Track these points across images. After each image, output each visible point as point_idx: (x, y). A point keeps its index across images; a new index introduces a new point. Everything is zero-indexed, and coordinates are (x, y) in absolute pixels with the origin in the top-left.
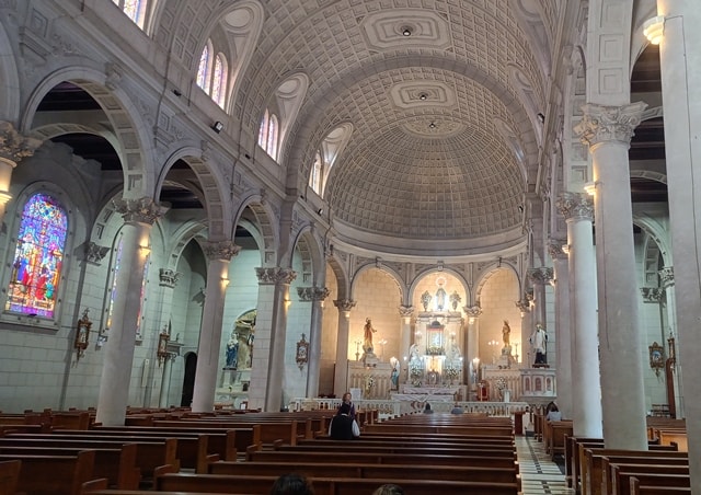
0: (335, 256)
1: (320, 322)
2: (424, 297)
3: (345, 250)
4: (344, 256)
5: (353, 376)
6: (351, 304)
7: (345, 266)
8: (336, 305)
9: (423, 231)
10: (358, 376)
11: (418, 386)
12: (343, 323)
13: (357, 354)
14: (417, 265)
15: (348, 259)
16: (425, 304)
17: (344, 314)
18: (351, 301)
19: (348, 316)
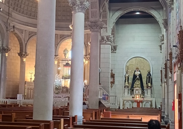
0: (16, 31)
1: (5, 63)
2: (64, 51)
3: (21, 28)
4: (22, 31)
5: (28, 89)
6: (26, 55)
7: (22, 36)
8: (19, 55)
9: (64, 18)
10: (31, 89)
11: (57, 94)
12: (23, 63)
13: (31, 79)
14: (60, 35)
15: (24, 32)
16: (65, 54)
17: (23, 59)
18: (26, 53)
19: (24, 60)
